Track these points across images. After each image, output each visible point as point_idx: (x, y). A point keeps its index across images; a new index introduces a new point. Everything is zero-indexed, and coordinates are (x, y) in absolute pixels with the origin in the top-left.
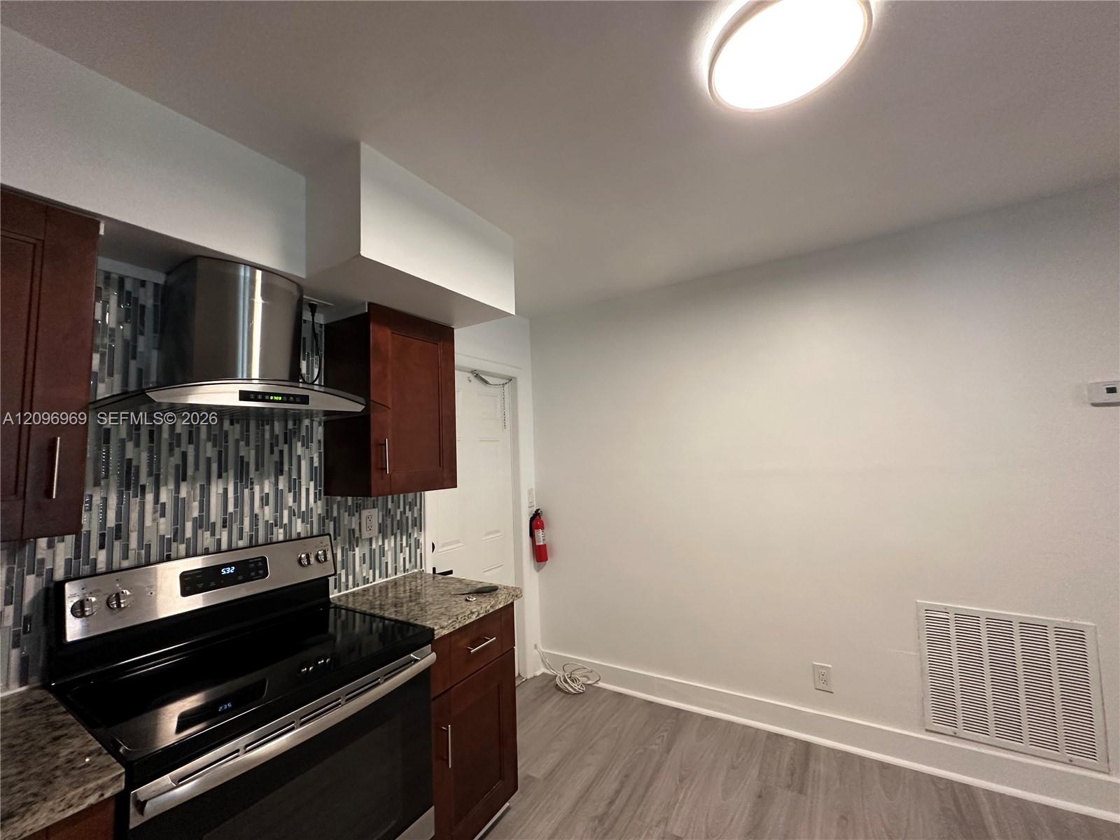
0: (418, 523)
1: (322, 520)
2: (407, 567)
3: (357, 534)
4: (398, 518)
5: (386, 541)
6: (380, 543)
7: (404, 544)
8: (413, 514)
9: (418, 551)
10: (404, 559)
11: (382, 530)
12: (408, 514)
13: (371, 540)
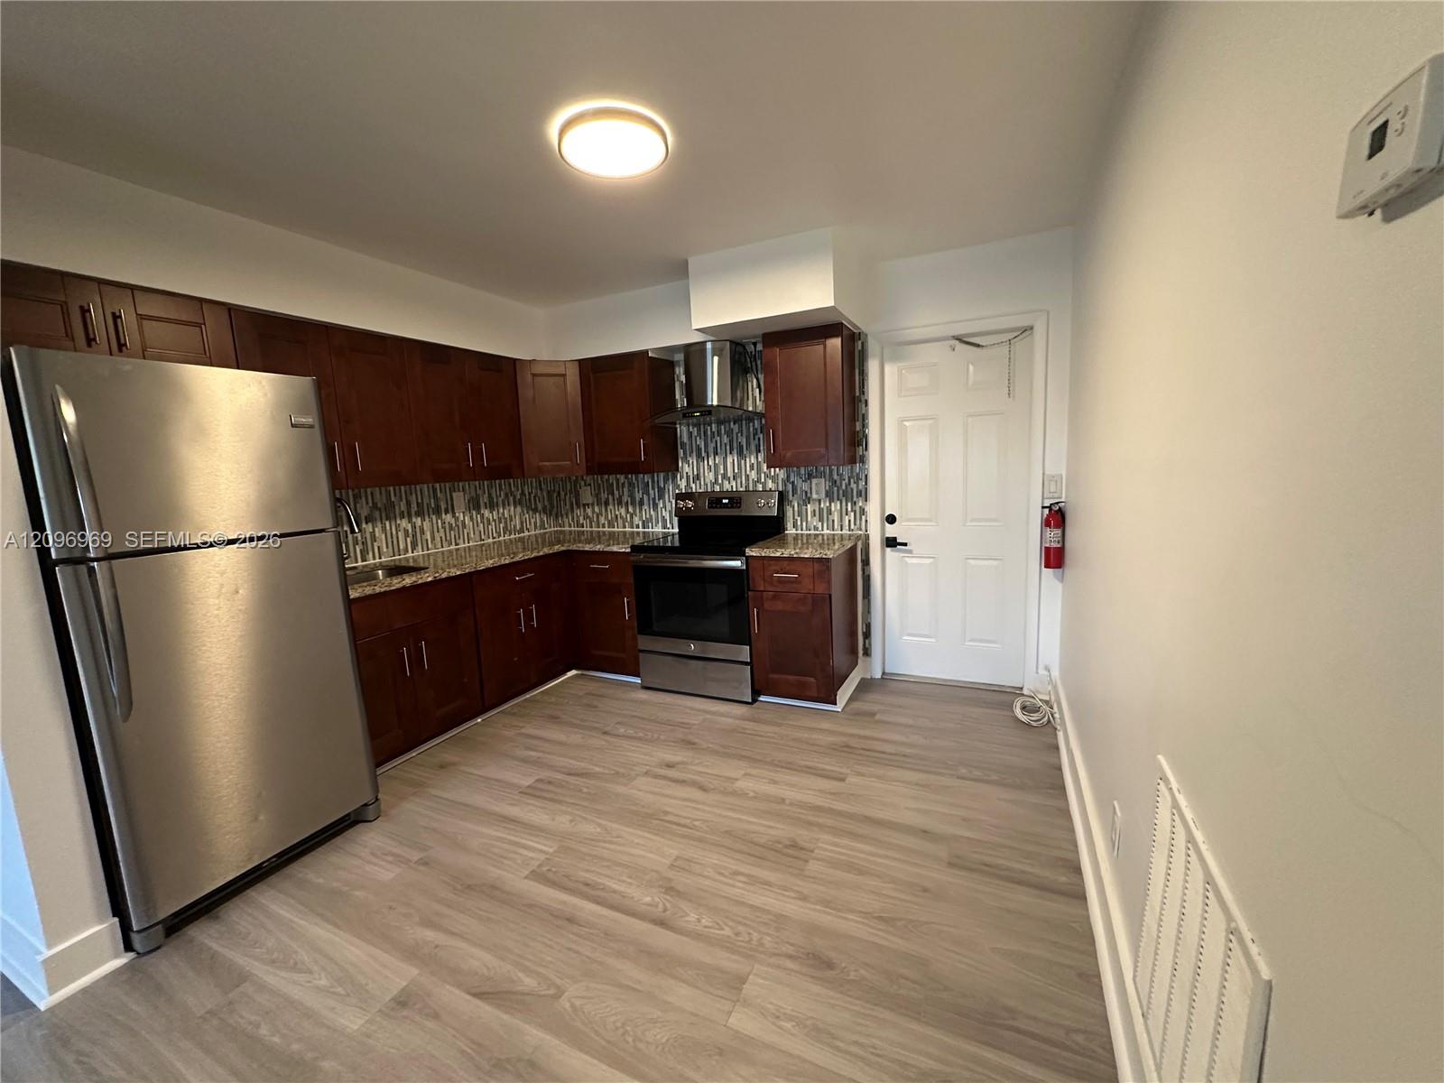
0: (864, 494)
1: (785, 482)
2: (852, 527)
3: (809, 495)
4: (844, 487)
5: (833, 504)
6: (828, 504)
7: (849, 509)
8: (858, 486)
9: (863, 517)
10: (850, 521)
11: (829, 495)
12: (853, 486)
13: (820, 501)
